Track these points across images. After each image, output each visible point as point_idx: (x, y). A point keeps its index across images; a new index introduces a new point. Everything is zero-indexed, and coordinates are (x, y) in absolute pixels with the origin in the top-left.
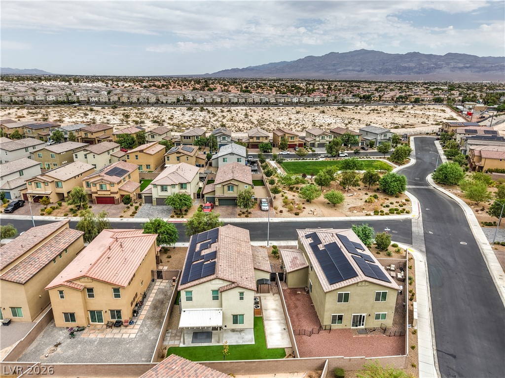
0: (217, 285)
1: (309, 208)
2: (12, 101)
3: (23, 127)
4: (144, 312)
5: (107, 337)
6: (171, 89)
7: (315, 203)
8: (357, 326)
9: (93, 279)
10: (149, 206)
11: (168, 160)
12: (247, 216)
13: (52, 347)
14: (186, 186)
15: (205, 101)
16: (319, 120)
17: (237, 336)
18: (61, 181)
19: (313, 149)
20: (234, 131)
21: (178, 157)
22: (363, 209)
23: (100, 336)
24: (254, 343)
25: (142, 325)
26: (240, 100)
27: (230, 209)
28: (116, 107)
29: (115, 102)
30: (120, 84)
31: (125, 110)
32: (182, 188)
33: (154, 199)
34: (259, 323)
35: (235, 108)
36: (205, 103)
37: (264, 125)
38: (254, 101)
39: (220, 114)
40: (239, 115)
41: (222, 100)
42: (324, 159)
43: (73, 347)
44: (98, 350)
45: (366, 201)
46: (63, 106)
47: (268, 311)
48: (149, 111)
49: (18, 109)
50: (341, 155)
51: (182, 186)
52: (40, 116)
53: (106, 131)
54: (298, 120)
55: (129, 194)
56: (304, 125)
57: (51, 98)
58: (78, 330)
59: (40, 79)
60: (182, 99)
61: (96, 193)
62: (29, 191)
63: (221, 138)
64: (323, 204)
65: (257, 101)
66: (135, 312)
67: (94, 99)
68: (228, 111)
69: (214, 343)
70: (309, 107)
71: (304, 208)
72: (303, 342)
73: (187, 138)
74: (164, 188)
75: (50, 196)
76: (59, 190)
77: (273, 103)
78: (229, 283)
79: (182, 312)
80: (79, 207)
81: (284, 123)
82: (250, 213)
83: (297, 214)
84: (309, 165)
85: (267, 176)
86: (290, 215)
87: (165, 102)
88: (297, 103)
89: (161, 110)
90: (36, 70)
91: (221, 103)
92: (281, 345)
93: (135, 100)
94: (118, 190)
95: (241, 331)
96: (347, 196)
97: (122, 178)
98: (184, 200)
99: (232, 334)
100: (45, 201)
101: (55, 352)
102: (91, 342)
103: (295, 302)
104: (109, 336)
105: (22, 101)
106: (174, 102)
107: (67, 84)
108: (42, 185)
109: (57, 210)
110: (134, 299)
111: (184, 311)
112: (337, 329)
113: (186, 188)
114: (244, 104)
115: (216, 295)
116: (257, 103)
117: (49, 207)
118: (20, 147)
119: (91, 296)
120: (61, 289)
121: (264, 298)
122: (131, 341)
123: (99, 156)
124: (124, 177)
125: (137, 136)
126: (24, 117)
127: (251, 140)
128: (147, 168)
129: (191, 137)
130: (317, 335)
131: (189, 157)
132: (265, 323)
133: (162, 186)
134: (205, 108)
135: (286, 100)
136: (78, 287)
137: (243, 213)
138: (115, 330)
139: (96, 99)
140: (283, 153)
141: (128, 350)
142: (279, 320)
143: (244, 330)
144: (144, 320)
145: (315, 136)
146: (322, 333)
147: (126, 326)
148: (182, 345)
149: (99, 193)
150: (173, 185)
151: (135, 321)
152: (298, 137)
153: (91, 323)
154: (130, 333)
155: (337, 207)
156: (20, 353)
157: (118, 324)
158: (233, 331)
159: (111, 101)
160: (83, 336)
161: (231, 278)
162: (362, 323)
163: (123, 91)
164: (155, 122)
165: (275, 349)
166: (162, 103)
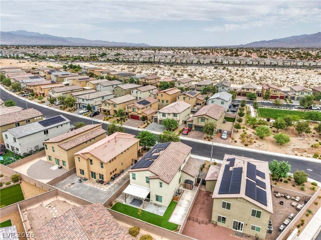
0: (148, 174)
1: (259, 142)
2: (123, 61)
3: (118, 75)
4: (117, 180)
5: (94, 187)
6: (211, 55)
7: (266, 140)
8: (236, 229)
9: (92, 156)
10: (155, 124)
11: (178, 99)
12: (209, 140)
13: (70, 184)
14: (177, 115)
15: (229, 63)
16: (313, 80)
17: (156, 208)
18: (116, 104)
19: (292, 101)
20: (238, 84)
21: (184, 98)
22: (305, 151)
23: (92, 185)
24: (162, 215)
25: (112, 186)
26: (254, 63)
27: (200, 134)
28: (172, 66)
29: (173, 63)
30: (182, 52)
31: (176, 67)
32: (174, 116)
33: (158, 121)
34: (173, 206)
35: (247, 68)
36: (229, 65)
37: (263, 81)
38: (265, 64)
39: (234, 72)
40: (249, 73)
41: (240, 63)
42: (296, 110)
43: (78, 187)
44: (87, 192)
45: (312, 146)
46: (145, 64)
47: (184, 200)
48: (189, 69)
49: (124, 65)
50: (313, 108)
51: (175, 115)
52: (132, 69)
53: (156, 79)
54: (293, 79)
55: (147, 115)
56: (297, 83)
57: (141, 60)
58: (84, 180)
59: (142, 49)
60: (214, 61)
61: (131, 113)
62: (102, 107)
63: (221, 87)
64: (273, 142)
65: (268, 64)
66: (113, 179)
67: (162, 61)
68: (242, 70)
69: (140, 208)
70: (310, 69)
71: (255, 142)
72: (193, 226)
73: (199, 87)
74: (164, 115)
75: (110, 111)
76: (115, 109)
77: (280, 65)
78: (155, 175)
79: (129, 185)
80: (121, 119)
81: (280, 80)
82: (212, 138)
83: (246, 145)
84: (280, 112)
85: (240, 116)
86: (241, 145)
87: (202, 63)
88: (301, 66)
89: (197, 68)
90: (143, 44)
91: (240, 64)
92: (177, 223)
93: (184, 61)
94: (141, 112)
95: (160, 206)
96: (298, 139)
97: (145, 106)
98: (172, 123)
99: (153, 206)
100: (106, 114)
101: (70, 187)
102: (86, 187)
103: (205, 201)
104: (95, 187)
105: (127, 61)
106: (208, 64)
107: (154, 52)
108: (108, 105)
109: (111, 119)
110: (113, 172)
111: (131, 185)
112: (222, 227)
113: (176, 116)
114: (256, 66)
115: (148, 180)
116: (267, 65)
117: (108, 117)
118: (110, 85)
119: (91, 164)
120: (79, 157)
121: (186, 192)
122: (103, 192)
123: (143, 93)
124: (146, 106)
125: (170, 83)
126: (125, 69)
127: (243, 91)
128: (167, 102)
129: (202, 86)
130: (205, 225)
131: (191, 98)
132: (177, 206)
133: (163, 113)
134: (226, 67)
135: (292, 64)
136: (85, 158)
137: (208, 138)
138: (99, 185)
139: (164, 61)
140: (265, 102)
141: (99, 197)
142: (186, 208)
143: (161, 206)
144: (115, 184)
145: (296, 92)
146: (210, 225)
147: (105, 184)
148: (124, 203)
149: (132, 113)
150: (169, 114)
151: (110, 183)
152: (280, 91)
153: (91, 178)
154: (105, 188)
155: (283, 146)
156: (57, 182)
157: (101, 182)
158: (155, 205)
159: (171, 62)
160: (85, 183)
161: (157, 172)
162: (240, 228)
163: (180, 56)
164: (189, 75)
165: (172, 223)
166: (201, 64)
